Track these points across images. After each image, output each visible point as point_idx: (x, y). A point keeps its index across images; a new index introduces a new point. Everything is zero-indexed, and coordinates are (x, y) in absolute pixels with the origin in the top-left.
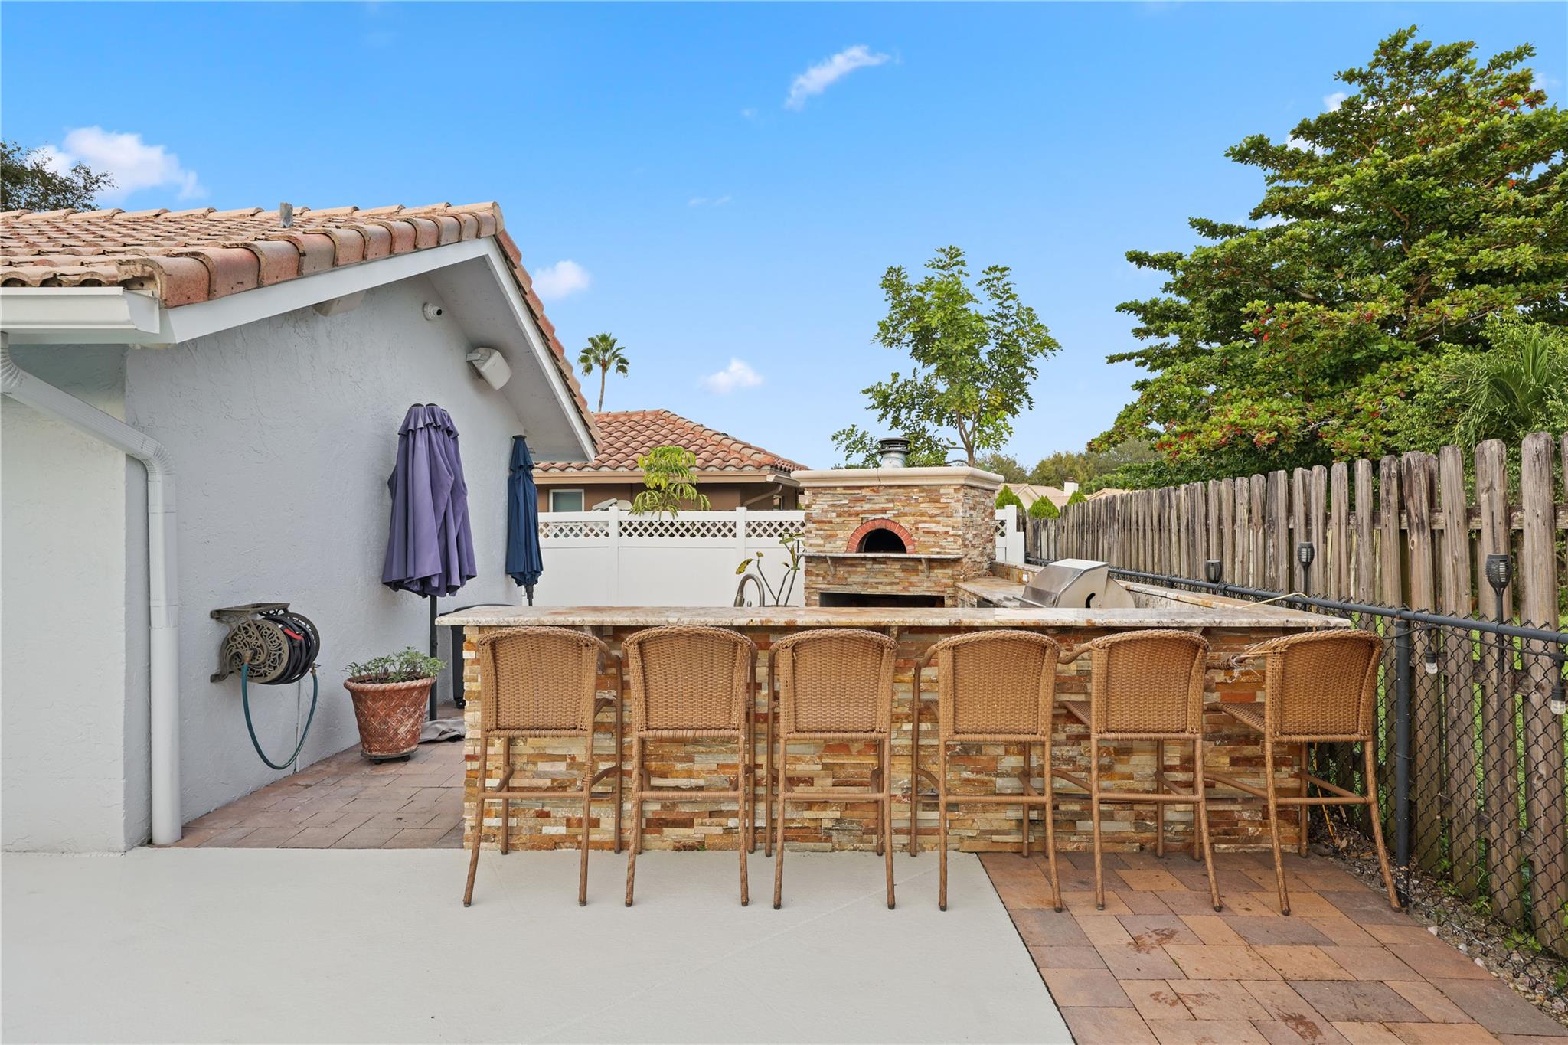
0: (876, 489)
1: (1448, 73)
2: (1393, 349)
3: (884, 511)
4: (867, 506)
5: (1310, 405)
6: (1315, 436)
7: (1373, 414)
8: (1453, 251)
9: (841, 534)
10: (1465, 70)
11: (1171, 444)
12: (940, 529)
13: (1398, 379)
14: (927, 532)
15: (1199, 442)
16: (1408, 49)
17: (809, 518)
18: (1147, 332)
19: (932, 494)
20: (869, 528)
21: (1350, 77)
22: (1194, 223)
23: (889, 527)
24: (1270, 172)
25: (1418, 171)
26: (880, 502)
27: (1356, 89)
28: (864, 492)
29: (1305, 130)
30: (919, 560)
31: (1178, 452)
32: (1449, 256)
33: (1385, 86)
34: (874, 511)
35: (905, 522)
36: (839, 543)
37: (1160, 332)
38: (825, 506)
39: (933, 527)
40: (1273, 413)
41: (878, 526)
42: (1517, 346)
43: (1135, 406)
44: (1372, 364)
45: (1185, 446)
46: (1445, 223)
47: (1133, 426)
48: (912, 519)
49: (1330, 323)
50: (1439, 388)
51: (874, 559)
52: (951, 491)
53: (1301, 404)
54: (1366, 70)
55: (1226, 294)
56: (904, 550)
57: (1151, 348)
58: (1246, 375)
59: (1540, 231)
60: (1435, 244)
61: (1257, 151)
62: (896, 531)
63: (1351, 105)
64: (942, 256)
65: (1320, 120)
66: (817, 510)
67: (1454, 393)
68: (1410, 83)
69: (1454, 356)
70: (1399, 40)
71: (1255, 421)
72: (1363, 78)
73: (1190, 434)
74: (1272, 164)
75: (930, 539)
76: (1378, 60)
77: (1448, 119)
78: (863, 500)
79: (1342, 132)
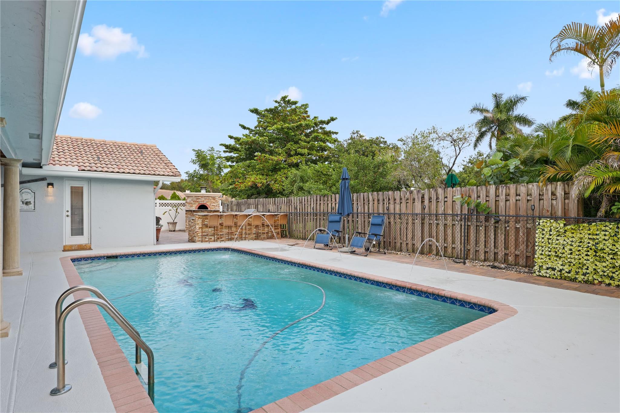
0: (202, 197)
1: (294, 107)
2: (284, 167)
3: (204, 201)
4: (200, 200)
5: (267, 177)
6: (269, 185)
7: (280, 181)
8: (295, 147)
9: (194, 206)
10: (296, 107)
11: (238, 185)
12: (215, 205)
13: (285, 174)
14: (213, 206)
15: (245, 185)
16: (287, 99)
17: (186, 202)
18: (227, 152)
19: (214, 198)
20: (200, 205)
21: (276, 102)
22: (240, 125)
23: (205, 204)
24: (258, 116)
25: (288, 128)
26: (203, 199)
27: (277, 105)
28: (199, 197)
29: (266, 110)
30: (212, 211)
31: (240, 187)
32: (294, 148)
33: (283, 106)
34: (202, 201)
35: (208, 203)
36: (194, 208)
37: (230, 152)
38: (190, 200)
39: (214, 204)
40: (260, 179)
41: (202, 204)
42: (304, 170)
43: (227, 174)
44: (280, 169)
45: (242, 186)
46: (293, 140)
47: (228, 179)
48: (210, 203)
49: (272, 160)
50: (292, 177)
51: (201, 211)
52: (218, 198)
53: (266, 177)
54: (279, 101)
55: (249, 147)
56: (208, 209)
57: (228, 156)
58: (254, 168)
59: (308, 146)
60: (292, 145)
61: (255, 111)
62: (206, 205)
63: (276, 107)
64: (210, 148)
65: (270, 109)
66: (188, 201)
67: (294, 179)
68: (287, 106)
69: (294, 171)
70: (285, 97)
71: (257, 181)
72: (279, 103)
73: (243, 183)
74: (258, 115)
75: (213, 207)
76: (281, 100)
77: (294, 117)
78: (199, 199)
79: (274, 112)
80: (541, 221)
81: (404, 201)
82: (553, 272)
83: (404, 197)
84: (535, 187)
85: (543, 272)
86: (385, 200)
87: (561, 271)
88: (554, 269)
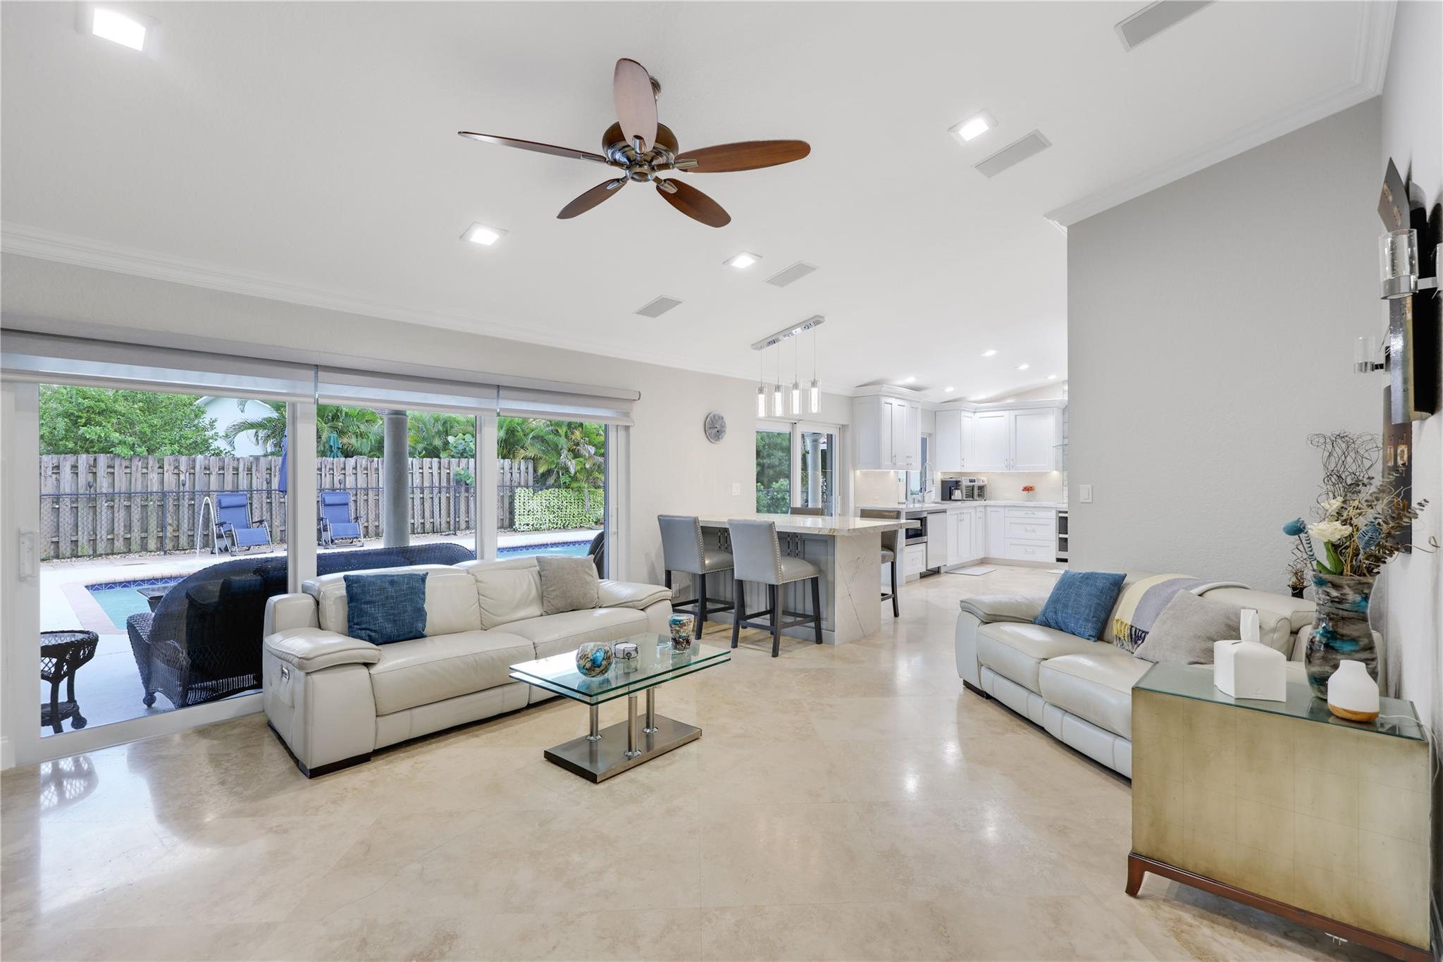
80: (518, 489)
81: (360, 471)
82: (527, 527)
83: (361, 466)
84: (507, 462)
85: (522, 529)
86: (323, 470)
87: (532, 525)
88: (528, 525)
